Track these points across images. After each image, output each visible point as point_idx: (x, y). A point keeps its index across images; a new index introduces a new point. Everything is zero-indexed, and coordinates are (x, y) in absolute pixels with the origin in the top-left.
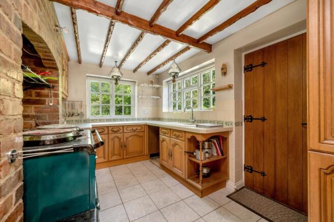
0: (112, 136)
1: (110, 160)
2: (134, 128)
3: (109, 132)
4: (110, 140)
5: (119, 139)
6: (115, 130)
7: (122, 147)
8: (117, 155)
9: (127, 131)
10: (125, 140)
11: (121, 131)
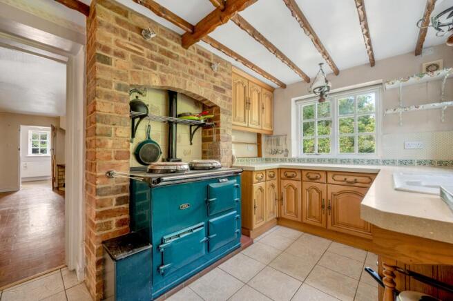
0: (307, 185)
1: (304, 221)
2: (350, 179)
3: (304, 179)
4: (304, 191)
5: (320, 193)
6: (313, 176)
7: (323, 207)
8: (315, 217)
9: (334, 182)
10: (329, 198)
11: (323, 180)
